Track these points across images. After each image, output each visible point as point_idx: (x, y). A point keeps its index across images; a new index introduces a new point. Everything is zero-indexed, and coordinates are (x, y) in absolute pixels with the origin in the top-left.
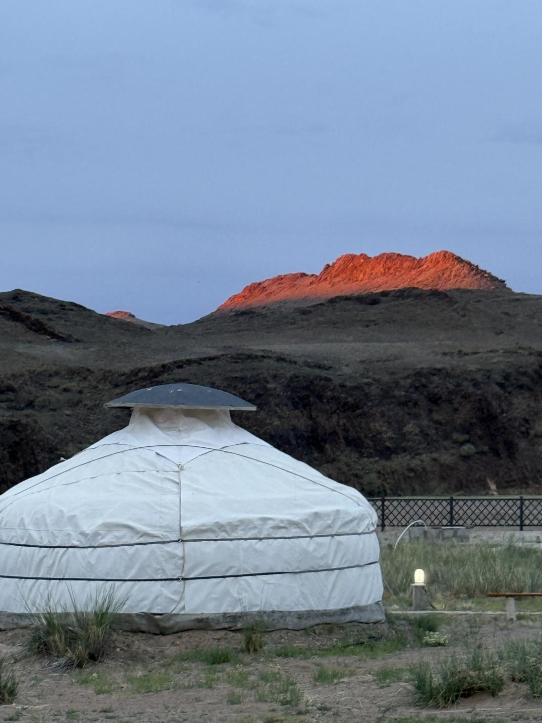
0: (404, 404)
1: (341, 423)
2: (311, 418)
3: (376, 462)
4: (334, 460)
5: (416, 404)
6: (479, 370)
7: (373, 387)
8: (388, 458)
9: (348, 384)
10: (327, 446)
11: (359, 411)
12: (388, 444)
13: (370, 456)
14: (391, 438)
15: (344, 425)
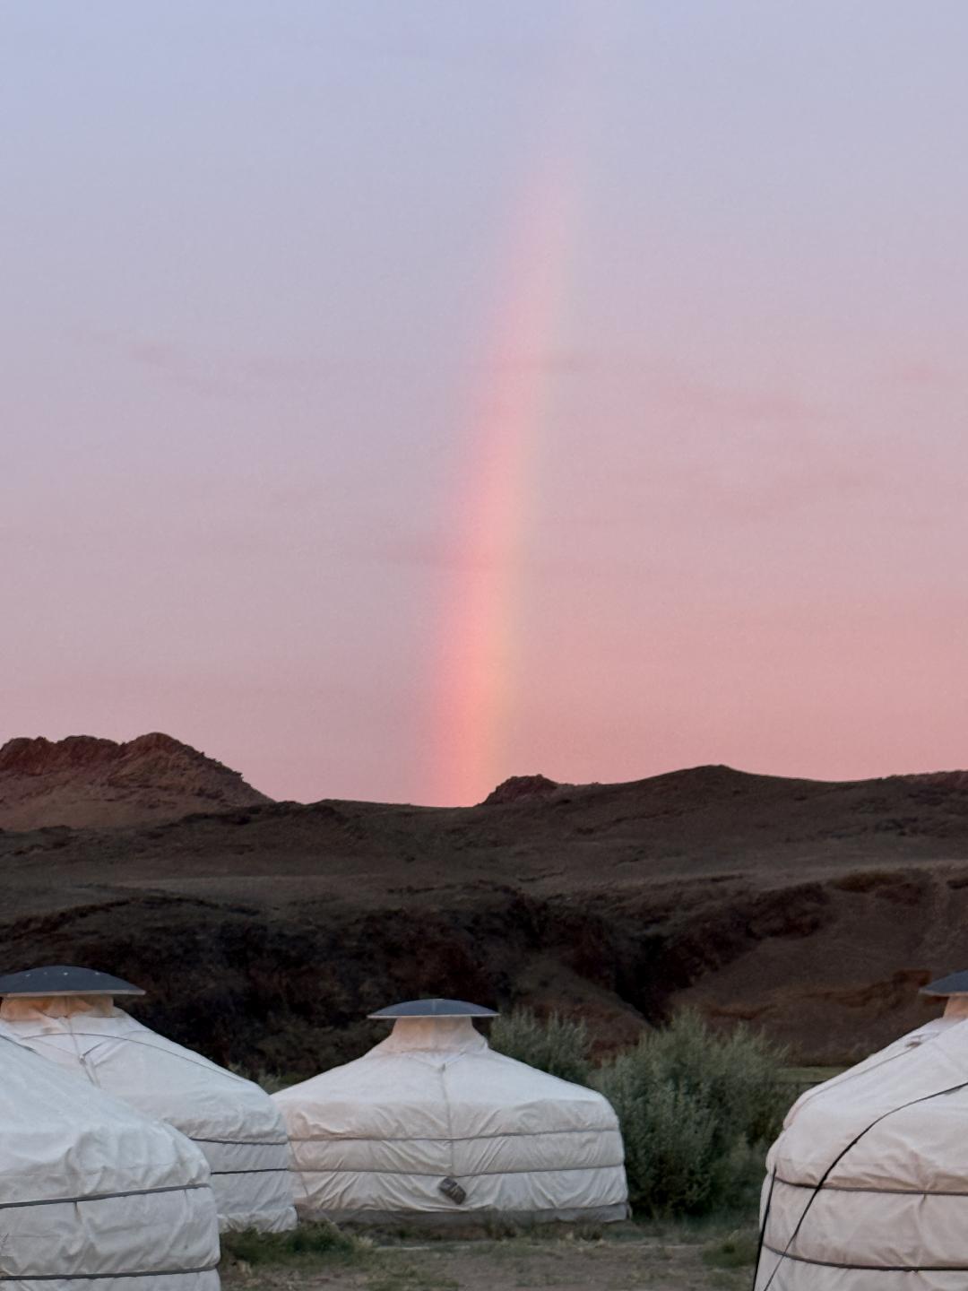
0: (358, 956)
1: (284, 983)
2: (249, 977)
3: (330, 1032)
4: (280, 1031)
5: (371, 957)
6: (443, 911)
7: (319, 936)
8: (345, 1027)
9: (287, 932)
10: (270, 1014)
11: (304, 968)
12: (344, 1009)
13: (323, 1025)
14: (346, 1002)
15: (288, 986)
